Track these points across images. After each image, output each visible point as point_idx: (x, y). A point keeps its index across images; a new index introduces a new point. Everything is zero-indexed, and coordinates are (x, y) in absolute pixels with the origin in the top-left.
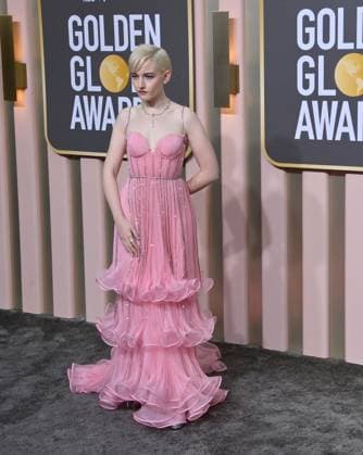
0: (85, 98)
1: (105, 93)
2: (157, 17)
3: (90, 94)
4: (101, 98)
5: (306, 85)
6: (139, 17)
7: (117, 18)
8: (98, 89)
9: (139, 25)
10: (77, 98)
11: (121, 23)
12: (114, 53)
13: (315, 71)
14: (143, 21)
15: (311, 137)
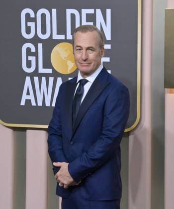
0: (36, 79)
1: (55, 74)
2: (109, 11)
3: (40, 76)
4: (51, 79)
5: (29, 64)
6: (91, 11)
7: (69, 12)
8: (49, 71)
9: (91, 18)
10: (28, 79)
11: (73, 16)
12: (66, 41)
13: (36, 54)
14: (95, 14)
15: (34, 104)
